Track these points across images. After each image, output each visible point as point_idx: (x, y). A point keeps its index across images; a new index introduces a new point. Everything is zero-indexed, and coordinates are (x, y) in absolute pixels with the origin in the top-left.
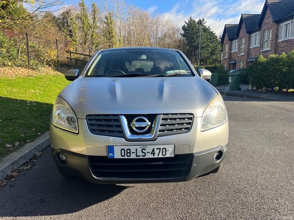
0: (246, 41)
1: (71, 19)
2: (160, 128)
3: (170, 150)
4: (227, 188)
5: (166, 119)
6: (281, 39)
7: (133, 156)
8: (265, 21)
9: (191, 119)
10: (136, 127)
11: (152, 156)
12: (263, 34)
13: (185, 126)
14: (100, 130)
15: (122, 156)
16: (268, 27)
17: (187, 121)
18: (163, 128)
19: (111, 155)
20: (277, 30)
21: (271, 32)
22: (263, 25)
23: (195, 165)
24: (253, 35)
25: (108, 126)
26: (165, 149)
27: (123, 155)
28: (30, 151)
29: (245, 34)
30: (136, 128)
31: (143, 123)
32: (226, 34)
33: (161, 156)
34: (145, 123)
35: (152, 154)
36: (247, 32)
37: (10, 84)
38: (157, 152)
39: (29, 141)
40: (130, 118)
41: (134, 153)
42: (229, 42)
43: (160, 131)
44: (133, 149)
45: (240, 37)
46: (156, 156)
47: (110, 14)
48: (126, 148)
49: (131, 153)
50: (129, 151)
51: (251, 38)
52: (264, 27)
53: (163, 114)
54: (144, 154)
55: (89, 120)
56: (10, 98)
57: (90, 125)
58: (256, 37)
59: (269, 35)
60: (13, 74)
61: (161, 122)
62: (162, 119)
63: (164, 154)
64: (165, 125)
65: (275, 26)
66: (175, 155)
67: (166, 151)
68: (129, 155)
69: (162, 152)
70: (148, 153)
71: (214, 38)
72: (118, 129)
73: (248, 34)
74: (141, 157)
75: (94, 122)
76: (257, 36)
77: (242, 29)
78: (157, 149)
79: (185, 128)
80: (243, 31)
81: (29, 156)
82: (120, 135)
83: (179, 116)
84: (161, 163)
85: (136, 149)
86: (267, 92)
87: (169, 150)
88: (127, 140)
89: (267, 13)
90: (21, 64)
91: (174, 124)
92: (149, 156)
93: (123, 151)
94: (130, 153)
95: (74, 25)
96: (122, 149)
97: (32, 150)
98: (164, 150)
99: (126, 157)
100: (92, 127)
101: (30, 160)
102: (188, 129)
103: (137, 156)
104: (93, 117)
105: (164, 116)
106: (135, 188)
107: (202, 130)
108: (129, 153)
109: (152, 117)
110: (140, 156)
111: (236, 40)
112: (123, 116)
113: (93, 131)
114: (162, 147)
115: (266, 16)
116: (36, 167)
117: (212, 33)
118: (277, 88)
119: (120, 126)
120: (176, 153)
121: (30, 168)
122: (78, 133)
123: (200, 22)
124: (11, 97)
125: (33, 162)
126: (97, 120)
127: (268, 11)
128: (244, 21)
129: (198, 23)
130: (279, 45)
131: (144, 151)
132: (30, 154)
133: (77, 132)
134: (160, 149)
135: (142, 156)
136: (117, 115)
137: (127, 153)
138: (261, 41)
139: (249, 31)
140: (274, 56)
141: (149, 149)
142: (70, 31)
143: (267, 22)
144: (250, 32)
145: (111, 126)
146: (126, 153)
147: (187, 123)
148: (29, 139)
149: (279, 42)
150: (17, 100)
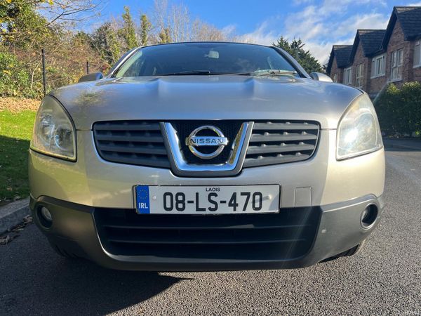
0: (365, 68)
1: (111, 37)
2: (248, 149)
3: (270, 197)
4: (378, 285)
5: (262, 132)
6: (418, 64)
7: (190, 210)
8: (394, 38)
9: (314, 132)
10: (196, 147)
11: (230, 211)
12: (389, 57)
13: (303, 146)
14: (120, 154)
15: (166, 209)
16: (397, 47)
17: (305, 136)
18: (255, 149)
19: (142, 205)
20: (412, 50)
21: (402, 54)
22: (389, 44)
23: (324, 231)
24: (375, 60)
25: (137, 144)
26: (260, 194)
27: (168, 205)
28: (15, 213)
29: (363, 58)
30: (198, 148)
31: (211, 138)
32: (335, 59)
33: (250, 210)
34: (216, 138)
35: (230, 205)
36: (367, 56)
37: (11, 118)
38: (241, 200)
39: (18, 197)
40: (184, 128)
41: (192, 202)
42: (339, 71)
43: (248, 156)
44: (190, 194)
45: (355, 62)
46: (239, 210)
47: (166, 31)
48: (174, 191)
49: (186, 202)
50: (180, 198)
51: (373, 64)
52: (391, 47)
53: (256, 121)
54: (213, 206)
55: (99, 132)
56: (5, 137)
57: (99, 142)
58: (379, 62)
59: (399, 59)
60: (18, 108)
61: (251, 137)
62: (254, 132)
63: (257, 205)
64: (258, 144)
65: (409, 45)
66: (281, 210)
67: (261, 200)
68: (180, 206)
69: (254, 202)
70: (222, 202)
71: (315, 68)
72: (159, 151)
73: (367, 58)
74: (208, 212)
75: (109, 137)
76: (382, 61)
77: (357, 51)
78: (243, 194)
79: (303, 152)
80: (360, 54)
81: (11, 221)
82: (163, 163)
83: (289, 126)
84: (251, 226)
85: (197, 194)
86: (402, 138)
87: (267, 198)
88: (177, 173)
89: (396, 27)
90: (33, 96)
91: (278, 143)
92: (224, 210)
93: (168, 198)
94: (183, 202)
95: (115, 45)
96: (166, 194)
97: (19, 211)
98: (257, 197)
99: (175, 211)
100: (104, 147)
101: (13, 228)
102: (310, 154)
103: (198, 209)
104: (106, 127)
105: (258, 124)
106: (194, 282)
107: (339, 157)
108: (180, 202)
109: (232, 128)
110: (204, 210)
111: (350, 68)
112: (170, 125)
113: (106, 155)
114: (252, 190)
115: (395, 31)
116: (18, 240)
117: (313, 59)
118: (418, 133)
119: (163, 144)
120: (284, 205)
121: (9, 241)
122: (75, 161)
123: (295, 45)
124: (6, 135)
125: (17, 232)
126: (115, 132)
127: (398, 24)
128: (361, 40)
129: (292, 46)
130: (416, 73)
131: (213, 198)
132: (15, 218)
133: (74, 158)
134: (248, 194)
135: (210, 209)
136: (158, 122)
137: (178, 202)
138: (387, 68)
139: (368, 53)
140: (412, 84)
141: (225, 194)
142: (110, 54)
143: (396, 40)
144: (370, 55)
145: (145, 144)
146: (175, 202)
147: (306, 142)
148: (19, 195)
149: (416, 69)
150: (15, 140)
